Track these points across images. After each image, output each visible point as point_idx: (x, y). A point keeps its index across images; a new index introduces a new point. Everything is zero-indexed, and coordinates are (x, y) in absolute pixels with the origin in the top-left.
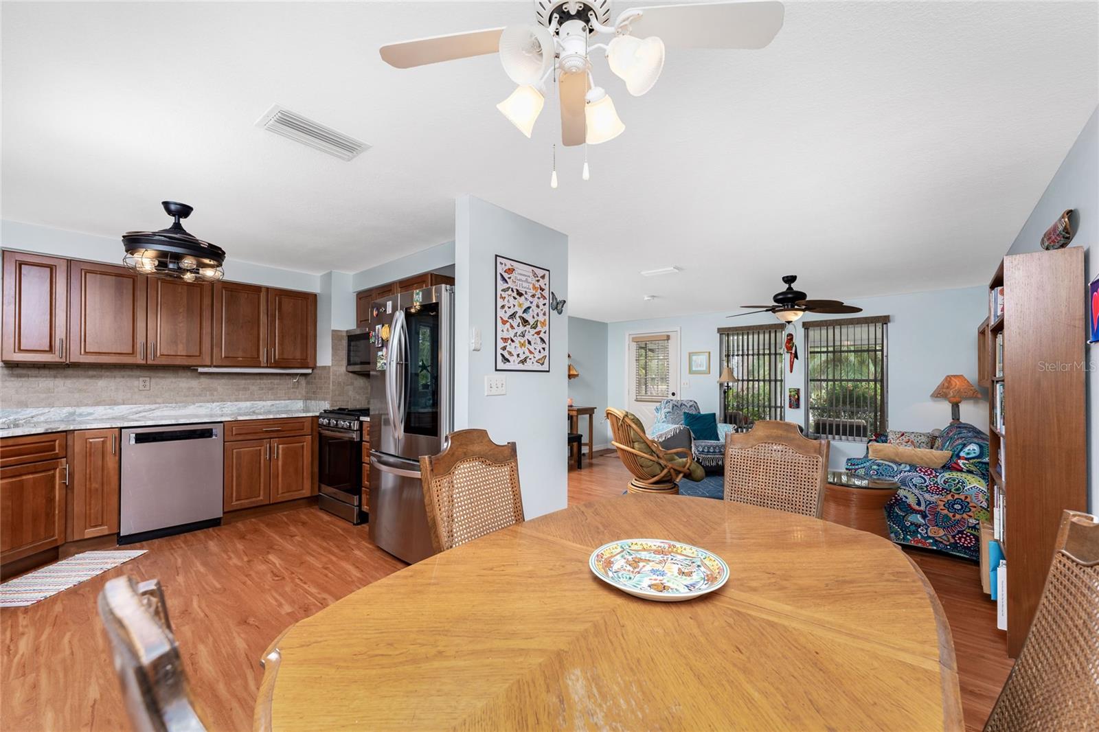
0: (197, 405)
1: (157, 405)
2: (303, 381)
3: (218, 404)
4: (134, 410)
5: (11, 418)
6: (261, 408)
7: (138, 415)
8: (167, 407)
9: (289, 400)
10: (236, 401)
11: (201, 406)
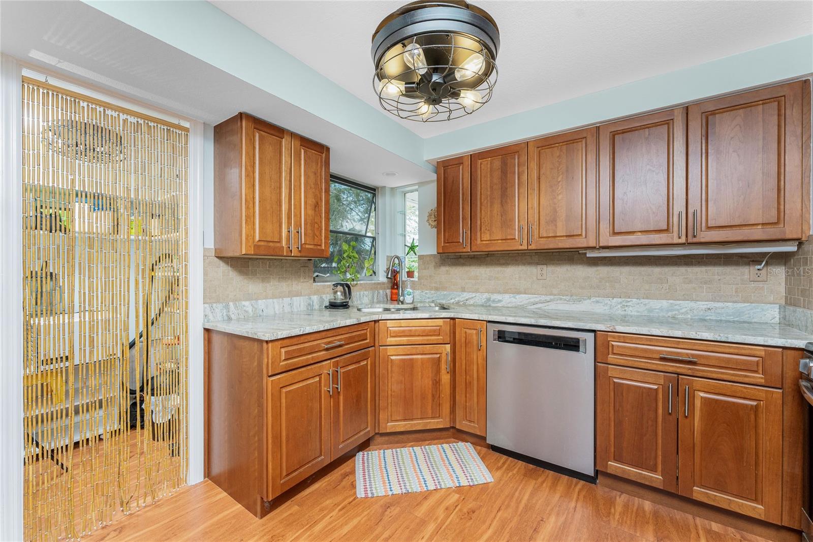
0: (594, 299)
1: (552, 297)
2: (779, 273)
3: (620, 300)
4: (532, 300)
5: (456, 299)
6: (687, 313)
7: (535, 306)
8: (561, 299)
9: (744, 302)
10: (647, 298)
11: (597, 302)
